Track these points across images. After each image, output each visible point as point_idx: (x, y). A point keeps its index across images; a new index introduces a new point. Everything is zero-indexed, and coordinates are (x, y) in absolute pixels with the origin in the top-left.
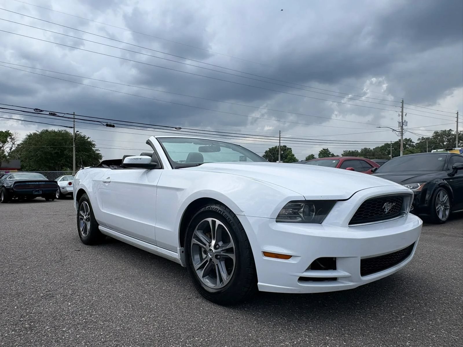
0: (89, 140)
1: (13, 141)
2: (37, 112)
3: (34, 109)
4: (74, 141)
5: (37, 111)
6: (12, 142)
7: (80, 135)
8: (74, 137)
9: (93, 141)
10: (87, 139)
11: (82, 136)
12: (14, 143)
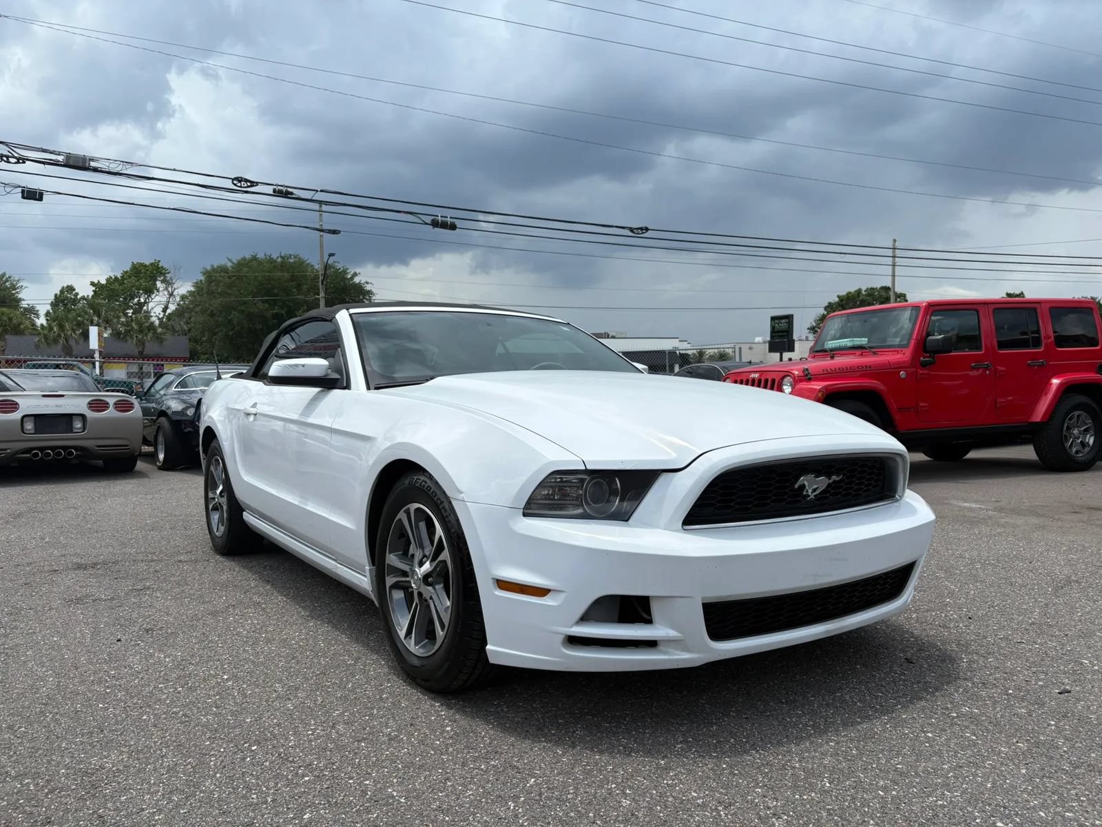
0: (357, 280)
1: (170, 289)
2: (241, 187)
3: (233, 180)
4: (322, 284)
5: (239, 184)
6: (168, 292)
7: (334, 268)
8: (321, 273)
9: (367, 283)
10: (352, 278)
11: (339, 269)
12: (173, 293)
